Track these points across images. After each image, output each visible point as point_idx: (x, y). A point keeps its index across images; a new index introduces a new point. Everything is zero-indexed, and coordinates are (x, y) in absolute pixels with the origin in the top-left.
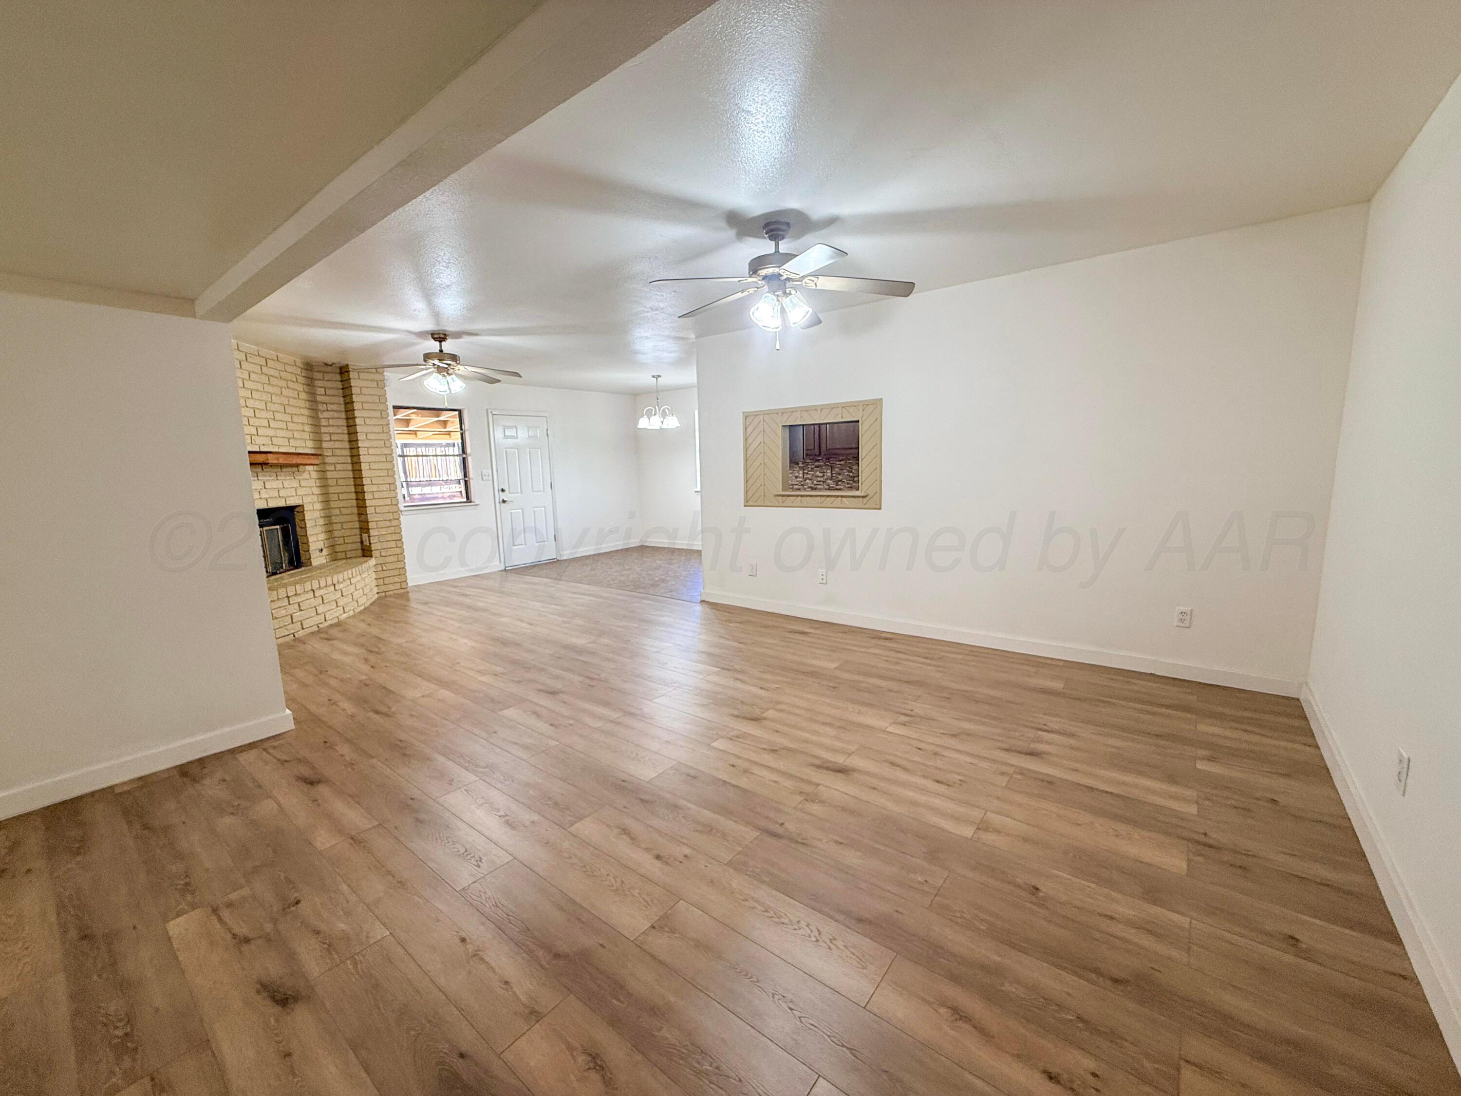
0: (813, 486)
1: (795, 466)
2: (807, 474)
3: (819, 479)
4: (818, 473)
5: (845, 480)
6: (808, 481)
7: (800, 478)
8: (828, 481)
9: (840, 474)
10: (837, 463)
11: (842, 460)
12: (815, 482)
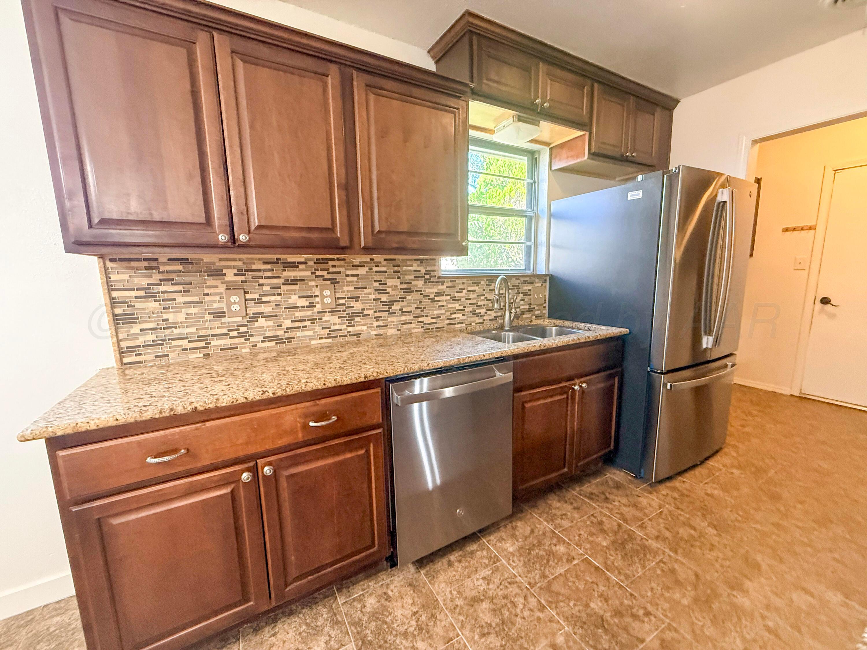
0: (280, 333)
1: (211, 282)
2: (259, 302)
3: (298, 314)
4: (294, 299)
5: (371, 312)
6: (262, 322)
7: (234, 314)
8: (326, 317)
9: (357, 299)
10: (349, 272)
11: (361, 265)
12: (288, 323)
